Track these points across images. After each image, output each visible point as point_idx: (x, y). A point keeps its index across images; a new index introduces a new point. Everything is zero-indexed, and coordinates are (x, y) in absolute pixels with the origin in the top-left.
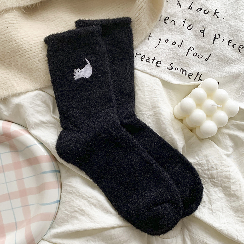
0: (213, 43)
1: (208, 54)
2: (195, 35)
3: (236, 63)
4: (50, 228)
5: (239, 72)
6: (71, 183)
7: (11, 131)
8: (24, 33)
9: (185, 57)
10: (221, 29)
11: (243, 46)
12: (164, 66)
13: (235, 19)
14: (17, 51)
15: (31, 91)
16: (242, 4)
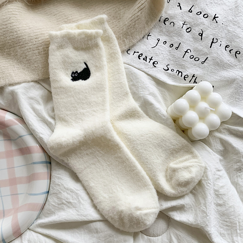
0: (211, 47)
1: (205, 57)
2: (193, 38)
3: (232, 68)
4: (37, 219)
5: (234, 77)
6: (61, 175)
7: (6, 119)
8: (26, 24)
9: (182, 59)
10: (219, 34)
11: (239, 52)
12: (161, 66)
13: (234, 25)
14: (18, 42)
15: (28, 82)
16: (242, 10)
